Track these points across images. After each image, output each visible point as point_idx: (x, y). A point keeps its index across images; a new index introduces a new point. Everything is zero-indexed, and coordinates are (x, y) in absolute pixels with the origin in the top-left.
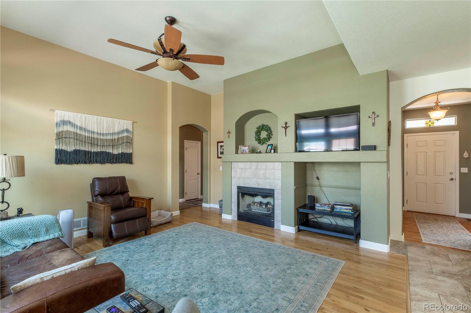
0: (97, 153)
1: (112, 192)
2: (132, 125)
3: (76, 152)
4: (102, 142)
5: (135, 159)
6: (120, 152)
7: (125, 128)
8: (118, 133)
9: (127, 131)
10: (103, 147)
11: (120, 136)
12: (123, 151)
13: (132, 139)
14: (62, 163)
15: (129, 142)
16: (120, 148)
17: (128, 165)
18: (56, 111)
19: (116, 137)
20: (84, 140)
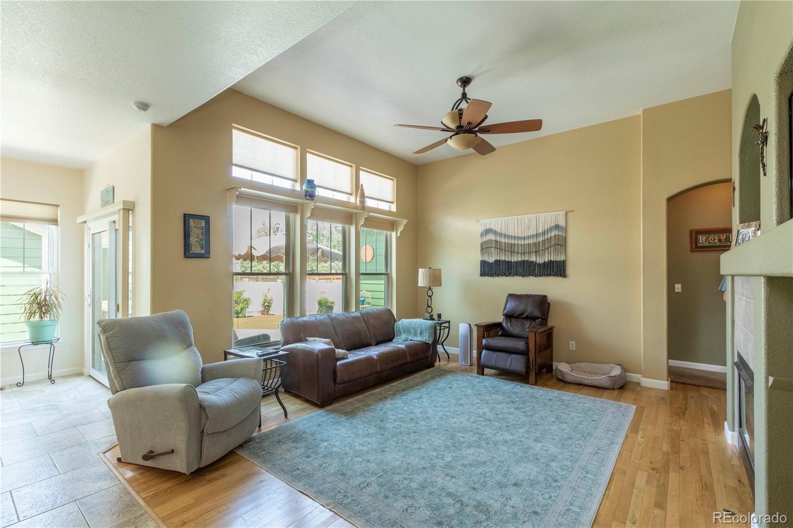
0: (517, 263)
1: (519, 315)
2: (564, 217)
3: (497, 262)
4: (523, 248)
5: (570, 269)
6: (547, 260)
7: (553, 224)
8: (544, 233)
9: (557, 227)
10: (521, 255)
11: (546, 237)
12: (551, 258)
13: (565, 239)
14: (485, 275)
15: (561, 243)
16: (547, 254)
17: (559, 280)
18: (481, 220)
19: (541, 239)
20: (504, 248)
